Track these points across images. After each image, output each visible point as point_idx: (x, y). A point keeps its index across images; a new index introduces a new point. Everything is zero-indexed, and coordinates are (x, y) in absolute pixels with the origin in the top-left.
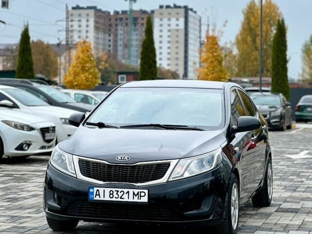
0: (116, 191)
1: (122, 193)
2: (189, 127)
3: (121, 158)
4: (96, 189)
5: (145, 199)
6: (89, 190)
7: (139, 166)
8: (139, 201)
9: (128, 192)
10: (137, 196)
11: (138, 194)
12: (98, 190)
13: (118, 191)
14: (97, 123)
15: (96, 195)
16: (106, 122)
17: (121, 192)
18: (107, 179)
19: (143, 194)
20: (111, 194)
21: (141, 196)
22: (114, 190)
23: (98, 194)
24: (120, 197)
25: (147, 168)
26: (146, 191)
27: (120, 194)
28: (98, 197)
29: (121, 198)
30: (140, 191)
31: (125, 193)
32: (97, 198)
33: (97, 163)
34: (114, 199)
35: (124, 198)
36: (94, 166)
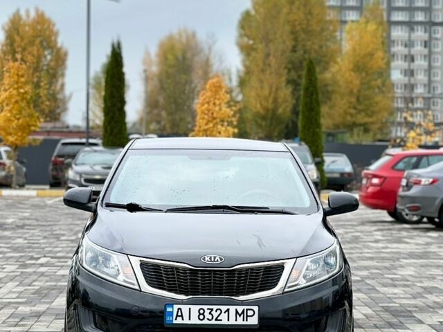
0: (208, 309)
1: (219, 312)
2: (271, 209)
3: (210, 258)
4: (176, 307)
5: (254, 321)
6: (165, 309)
7: (240, 271)
8: (245, 323)
9: (228, 310)
10: (242, 315)
11: (243, 312)
12: (179, 309)
13: (212, 310)
14: (126, 204)
15: (177, 316)
16: (142, 204)
17: (216, 311)
18: (191, 292)
19: (250, 313)
20: (201, 314)
21: (247, 316)
22: (205, 307)
23: (179, 314)
24: (215, 318)
25: (251, 273)
26: (256, 308)
27: (215, 314)
28: (179, 319)
29: (216, 319)
30: (246, 307)
31: (223, 312)
32: (179, 321)
33: (172, 268)
34: (205, 322)
35: (221, 320)
36: (168, 271)
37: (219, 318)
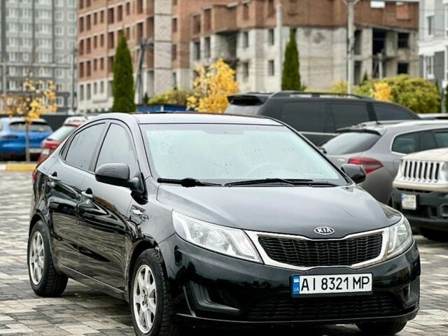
0: (330, 278)
1: (339, 280)
3: (323, 230)
4: (302, 278)
5: (368, 288)
6: (293, 280)
8: (361, 290)
9: (347, 279)
10: (359, 283)
11: (359, 280)
12: (305, 280)
13: (333, 279)
15: (303, 286)
17: (337, 280)
18: (312, 263)
19: (365, 280)
20: (324, 283)
21: (363, 283)
22: (328, 277)
23: (305, 285)
24: (336, 286)
25: (359, 242)
26: (370, 276)
27: (336, 283)
28: (305, 289)
29: (337, 288)
30: (362, 275)
31: (343, 280)
32: (305, 291)
33: (290, 240)
34: (328, 291)
35: (341, 289)
36: (287, 244)
37: (340, 287)
